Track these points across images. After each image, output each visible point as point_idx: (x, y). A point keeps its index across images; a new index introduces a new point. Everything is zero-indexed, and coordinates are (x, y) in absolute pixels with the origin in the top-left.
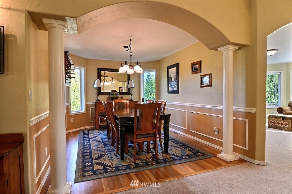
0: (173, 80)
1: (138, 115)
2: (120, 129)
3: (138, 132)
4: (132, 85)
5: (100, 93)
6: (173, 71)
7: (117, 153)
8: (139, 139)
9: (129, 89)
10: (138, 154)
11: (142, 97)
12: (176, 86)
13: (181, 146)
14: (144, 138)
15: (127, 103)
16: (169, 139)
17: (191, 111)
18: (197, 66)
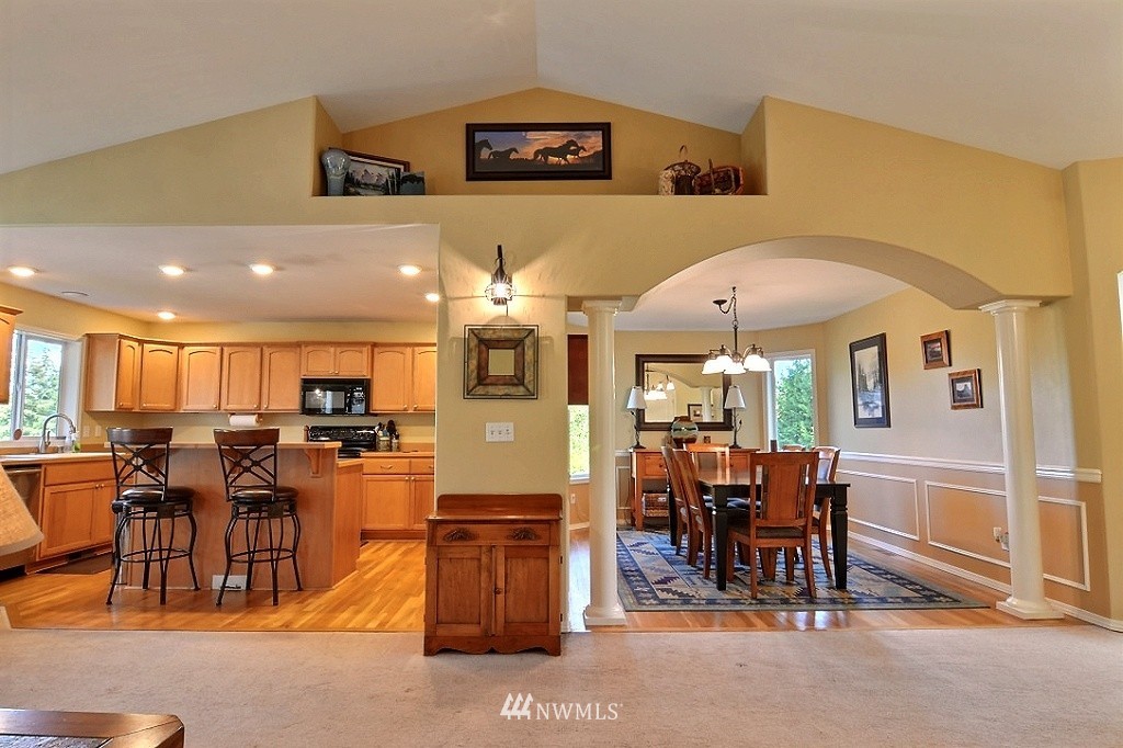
0: (870, 384)
1: (759, 481)
2: (714, 513)
3: (759, 522)
4: (738, 402)
5: (643, 426)
6: (869, 357)
7: (707, 577)
8: (765, 541)
9: (728, 413)
10: (759, 584)
11: (771, 438)
12: (880, 403)
13: (891, 580)
14: (776, 537)
15: (723, 454)
16: (848, 559)
17: (928, 483)
18: (937, 347)
